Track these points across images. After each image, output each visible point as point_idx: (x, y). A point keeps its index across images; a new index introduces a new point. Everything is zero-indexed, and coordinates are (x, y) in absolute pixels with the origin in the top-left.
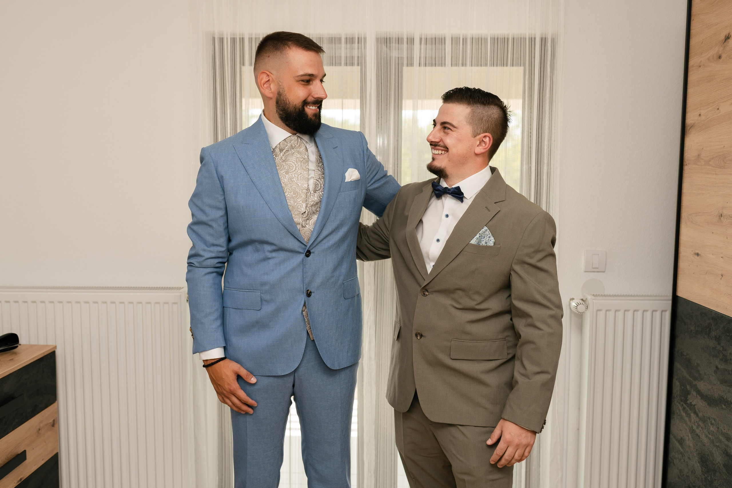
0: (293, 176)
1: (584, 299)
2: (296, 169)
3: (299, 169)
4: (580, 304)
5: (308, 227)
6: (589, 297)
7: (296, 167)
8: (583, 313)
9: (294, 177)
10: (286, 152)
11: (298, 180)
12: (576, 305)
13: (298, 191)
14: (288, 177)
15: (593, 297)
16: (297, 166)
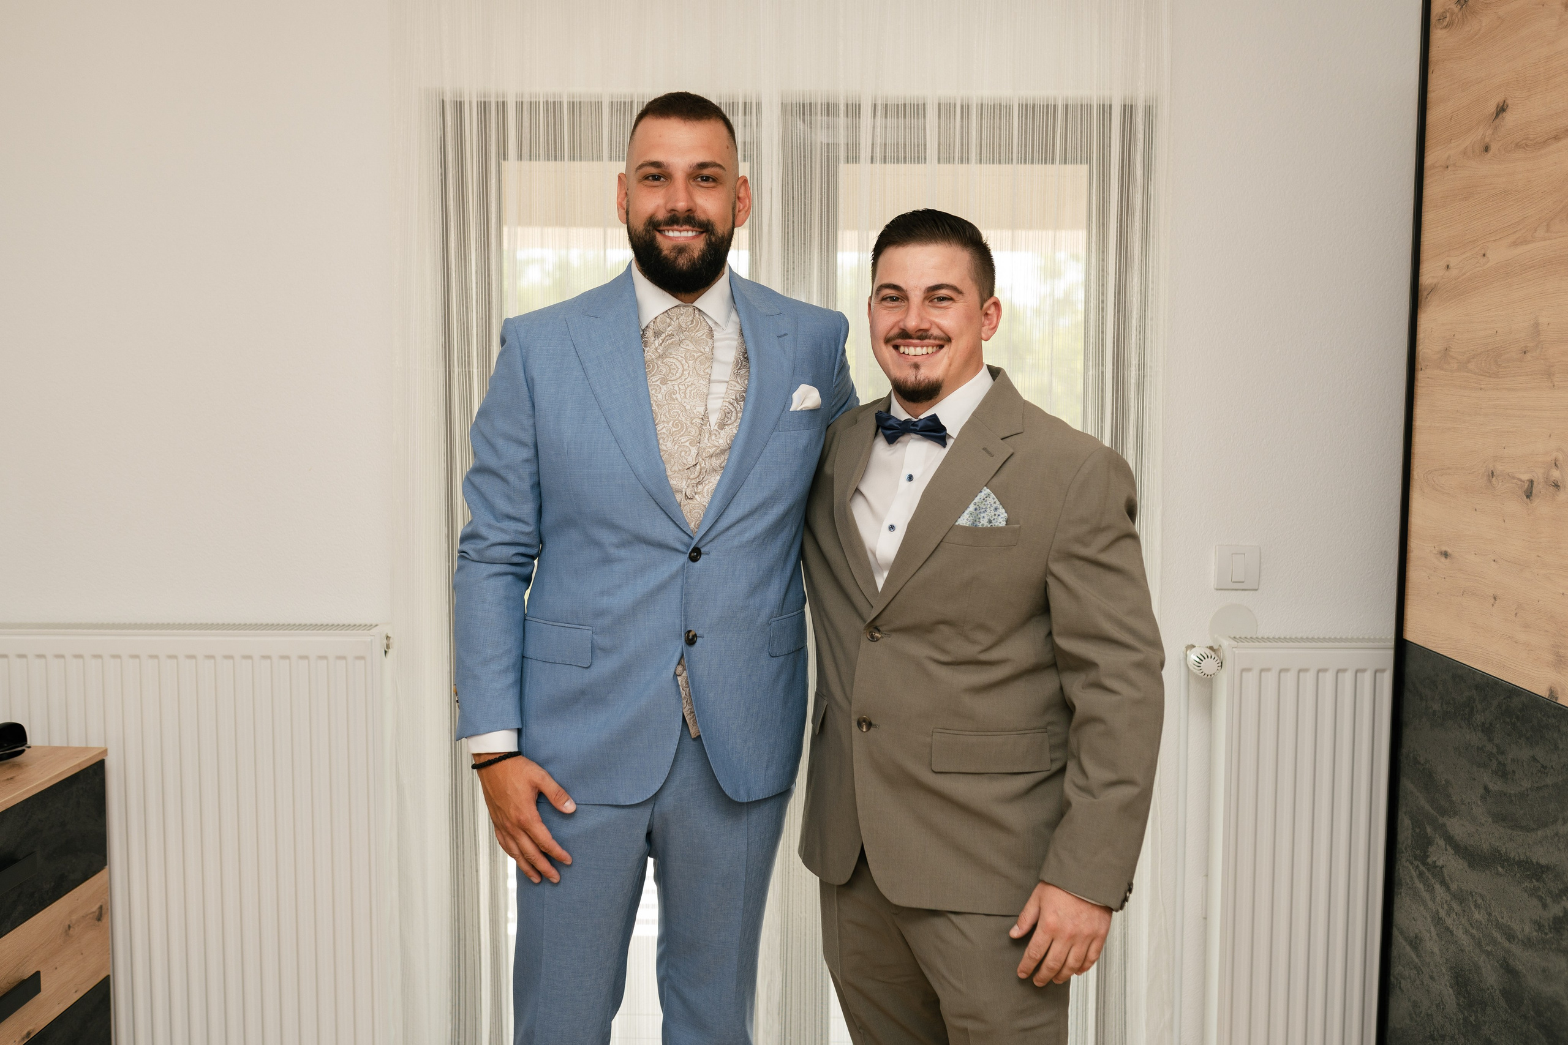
0: (676, 388)
1: (1215, 648)
2: (682, 374)
3: (689, 374)
4: (1206, 657)
5: (699, 499)
6: (1226, 643)
7: (683, 371)
8: (1213, 676)
9: (678, 391)
10: (668, 338)
11: (685, 397)
12: (1198, 660)
13: (683, 420)
14: (666, 389)
15: (1234, 643)
16: (686, 367)
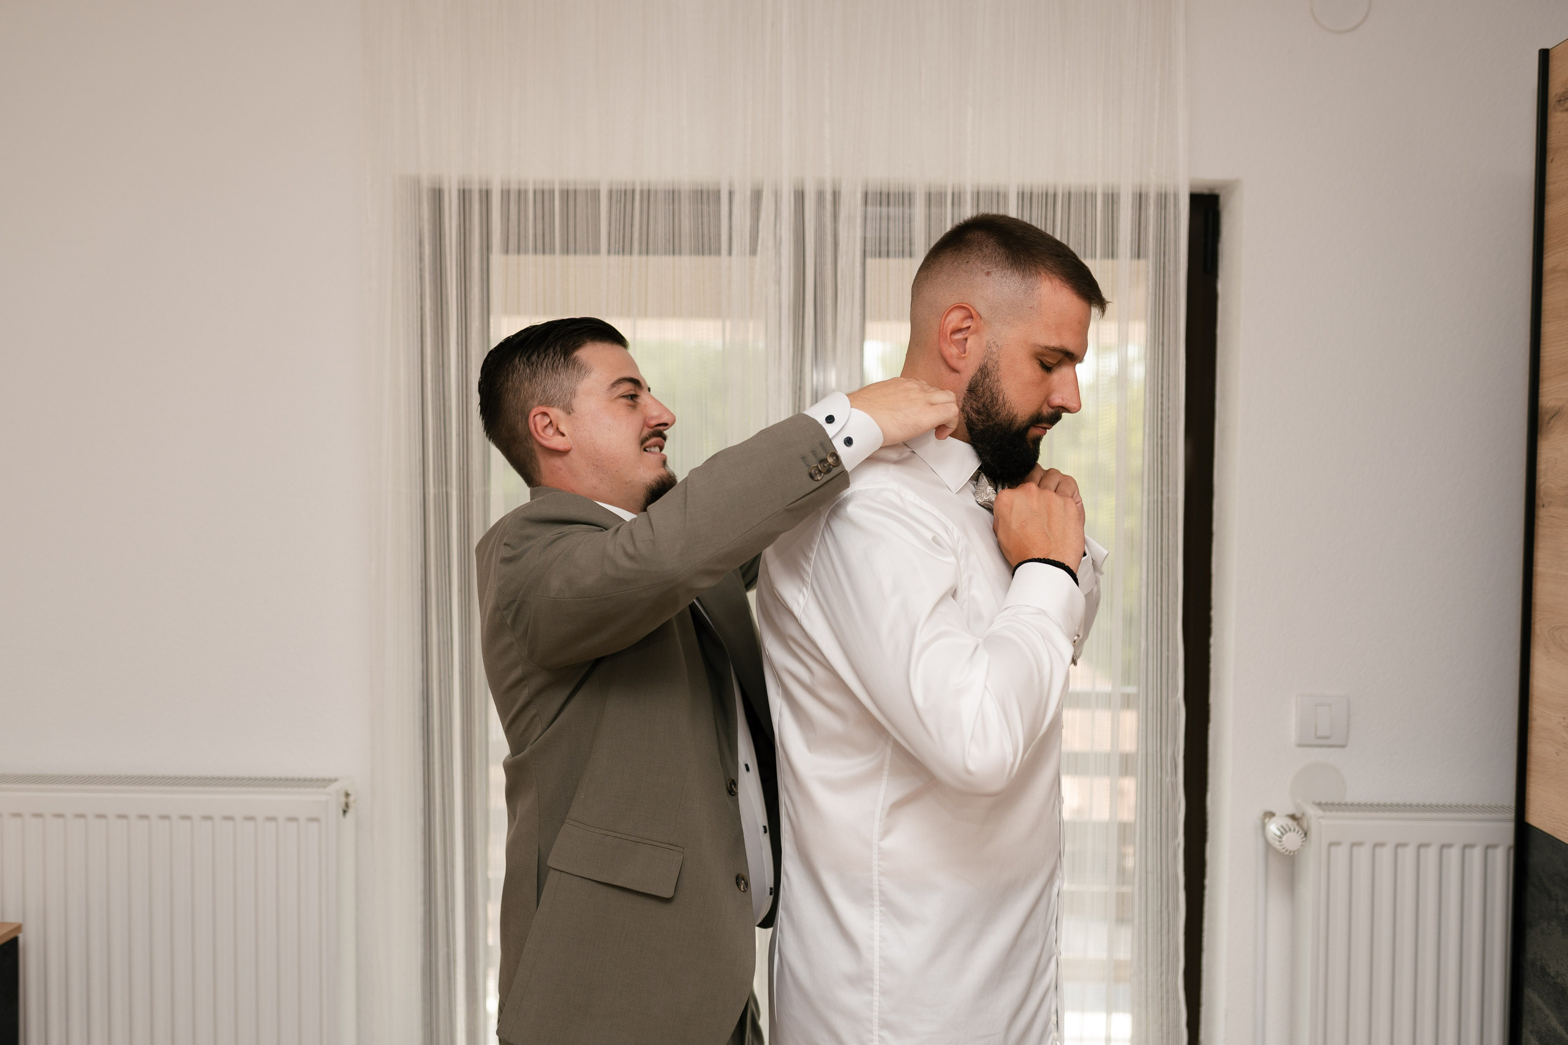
1: (1298, 815)
4: (1288, 830)
12: (1279, 833)
